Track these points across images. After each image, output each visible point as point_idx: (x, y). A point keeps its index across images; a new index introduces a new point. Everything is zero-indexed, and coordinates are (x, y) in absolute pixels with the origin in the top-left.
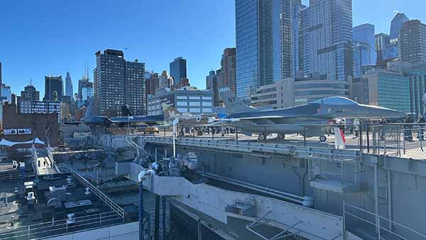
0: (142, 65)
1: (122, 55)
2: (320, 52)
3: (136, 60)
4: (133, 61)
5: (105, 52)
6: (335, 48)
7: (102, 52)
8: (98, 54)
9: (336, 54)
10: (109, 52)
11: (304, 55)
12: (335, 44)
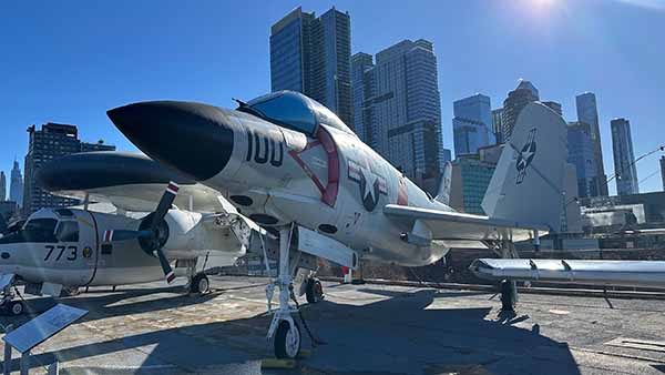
0: (111, 149)
1: (75, 133)
2: (392, 133)
3: (101, 142)
4: (95, 142)
6: (410, 128)
7: (38, 128)
8: (31, 130)
9: (413, 137)
10: (51, 128)
11: (371, 139)
12: (411, 122)
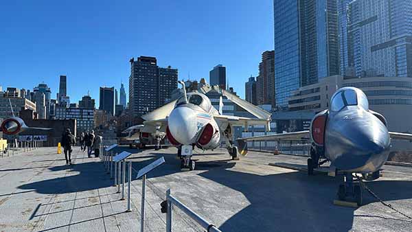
0: (175, 71)
1: (155, 61)
2: (374, 49)
3: (169, 67)
4: (167, 67)
5: (138, 58)
6: (393, 43)
7: (136, 60)
8: (132, 61)
9: (396, 50)
10: (143, 59)
11: (355, 54)
12: (393, 38)
